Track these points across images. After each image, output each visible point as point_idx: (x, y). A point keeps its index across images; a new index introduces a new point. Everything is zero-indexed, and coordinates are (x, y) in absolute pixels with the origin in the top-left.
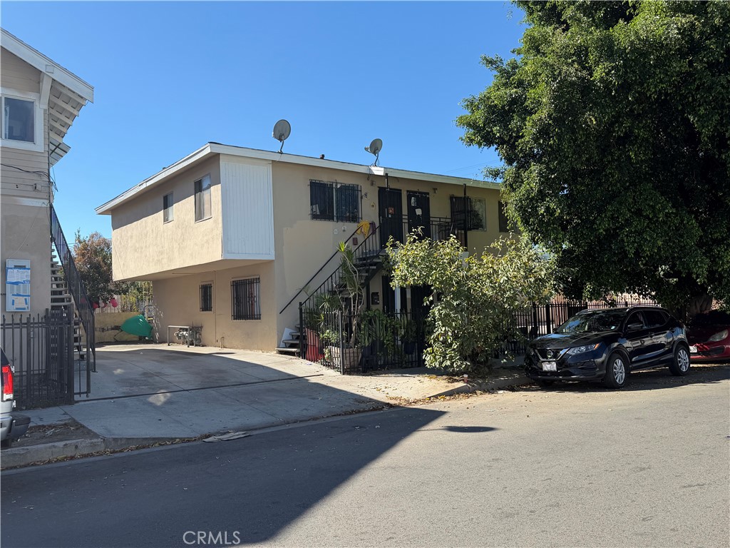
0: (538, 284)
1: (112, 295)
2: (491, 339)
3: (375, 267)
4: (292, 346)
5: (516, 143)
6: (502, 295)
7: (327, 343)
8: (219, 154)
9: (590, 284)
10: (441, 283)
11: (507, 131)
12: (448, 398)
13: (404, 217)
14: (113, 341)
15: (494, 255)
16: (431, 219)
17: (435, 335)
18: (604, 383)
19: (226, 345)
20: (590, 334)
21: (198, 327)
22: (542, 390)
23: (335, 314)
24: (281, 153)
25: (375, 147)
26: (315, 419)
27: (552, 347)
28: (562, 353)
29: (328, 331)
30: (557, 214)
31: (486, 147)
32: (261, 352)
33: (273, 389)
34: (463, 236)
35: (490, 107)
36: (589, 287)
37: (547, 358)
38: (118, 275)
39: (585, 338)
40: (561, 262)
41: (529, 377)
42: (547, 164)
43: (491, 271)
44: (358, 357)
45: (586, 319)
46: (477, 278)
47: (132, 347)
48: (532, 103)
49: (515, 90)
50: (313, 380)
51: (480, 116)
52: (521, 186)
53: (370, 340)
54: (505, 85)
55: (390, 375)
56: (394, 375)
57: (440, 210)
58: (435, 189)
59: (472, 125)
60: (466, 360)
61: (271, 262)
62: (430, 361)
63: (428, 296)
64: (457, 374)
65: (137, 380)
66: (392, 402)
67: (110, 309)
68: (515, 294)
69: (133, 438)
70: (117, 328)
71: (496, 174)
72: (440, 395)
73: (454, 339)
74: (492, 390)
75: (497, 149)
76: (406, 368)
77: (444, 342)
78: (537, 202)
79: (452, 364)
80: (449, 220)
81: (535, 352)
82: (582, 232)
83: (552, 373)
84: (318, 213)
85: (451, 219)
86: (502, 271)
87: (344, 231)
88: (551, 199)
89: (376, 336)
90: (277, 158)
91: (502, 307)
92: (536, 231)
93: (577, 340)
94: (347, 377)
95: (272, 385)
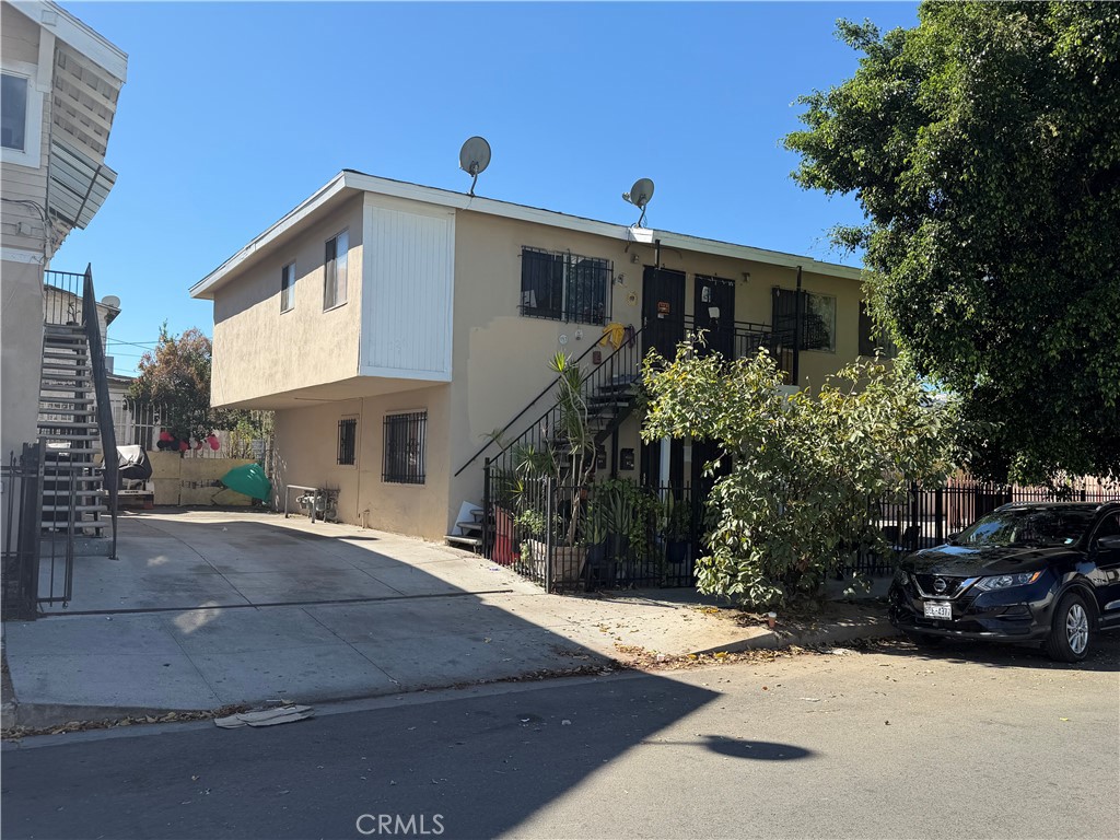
0: (925, 449)
1: (210, 431)
2: (826, 549)
3: (627, 404)
4: (472, 534)
5: (896, 179)
6: (852, 466)
7: (527, 533)
8: (363, 192)
9: (1025, 454)
10: (736, 436)
11: (879, 156)
12: (733, 657)
13: (686, 319)
14: (210, 503)
15: (841, 391)
16: (736, 325)
17: (720, 532)
18: (1047, 652)
19: (372, 522)
20: (1022, 552)
21: (333, 491)
22: (919, 653)
23: (542, 482)
24: (472, 195)
25: (641, 194)
26: (462, 685)
27: (945, 573)
28: (965, 585)
29: (528, 512)
30: (969, 316)
31: (838, 193)
32: (422, 540)
33: (411, 613)
34: (791, 358)
35: (850, 113)
36: (1021, 459)
37: (934, 593)
38: (218, 398)
39: (1012, 559)
40: (970, 410)
41: (895, 626)
42: (954, 221)
43: (835, 419)
44: (579, 562)
45: (1013, 520)
46: (807, 433)
47: (232, 517)
48: (930, 100)
49: (898, 82)
50: (490, 600)
51: (829, 132)
52: (900, 261)
53: (604, 533)
54: (881, 74)
55: (634, 600)
56: (638, 601)
57: (752, 309)
58: (746, 275)
59: (814, 148)
60: (774, 585)
61: (445, 385)
62: (706, 582)
63: (713, 460)
64: (757, 609)
65: (180, 580)
66: (623, 658)
67: (207, 453)
68: (876, 466)
69: (77, 707)
70: (217, 484)
71: (853, 239)
72: (718, 650)
73: (755, 544)
74: (821, 647)
75: (859, 196)
76: (668, 587)
77: (735, 548)
78: (931, 292)
79: (747, 590)
80: (769, 329)
81: (910, 578)
82: (1015, 356)
83: (942, 623)
84: (535, 306)
85: (773, 326)
86: (853, 419)
87: (578, 338)
88: (957, 288)
89: (615, 525)
90: (465, 204)
91: (851, 487)
92: (926, 347)
93: (994, 562)
94: (555, 598)
95: (412, 606)
